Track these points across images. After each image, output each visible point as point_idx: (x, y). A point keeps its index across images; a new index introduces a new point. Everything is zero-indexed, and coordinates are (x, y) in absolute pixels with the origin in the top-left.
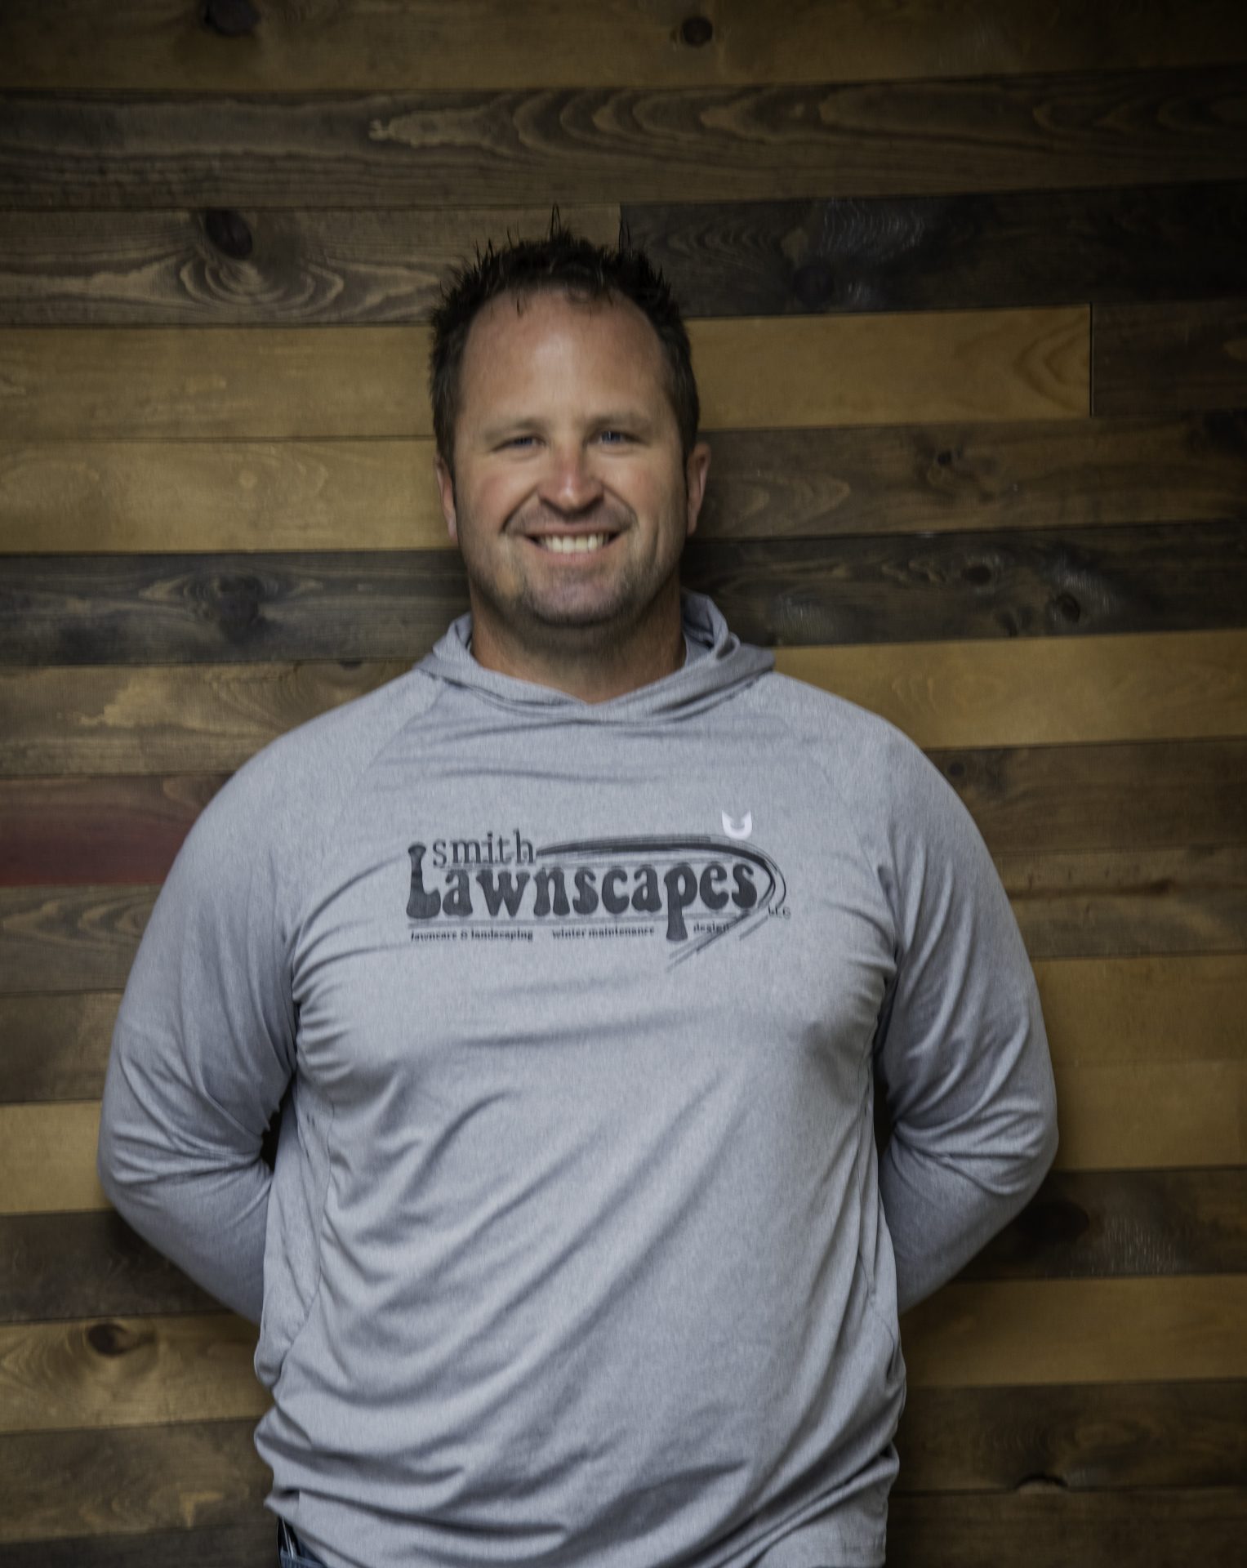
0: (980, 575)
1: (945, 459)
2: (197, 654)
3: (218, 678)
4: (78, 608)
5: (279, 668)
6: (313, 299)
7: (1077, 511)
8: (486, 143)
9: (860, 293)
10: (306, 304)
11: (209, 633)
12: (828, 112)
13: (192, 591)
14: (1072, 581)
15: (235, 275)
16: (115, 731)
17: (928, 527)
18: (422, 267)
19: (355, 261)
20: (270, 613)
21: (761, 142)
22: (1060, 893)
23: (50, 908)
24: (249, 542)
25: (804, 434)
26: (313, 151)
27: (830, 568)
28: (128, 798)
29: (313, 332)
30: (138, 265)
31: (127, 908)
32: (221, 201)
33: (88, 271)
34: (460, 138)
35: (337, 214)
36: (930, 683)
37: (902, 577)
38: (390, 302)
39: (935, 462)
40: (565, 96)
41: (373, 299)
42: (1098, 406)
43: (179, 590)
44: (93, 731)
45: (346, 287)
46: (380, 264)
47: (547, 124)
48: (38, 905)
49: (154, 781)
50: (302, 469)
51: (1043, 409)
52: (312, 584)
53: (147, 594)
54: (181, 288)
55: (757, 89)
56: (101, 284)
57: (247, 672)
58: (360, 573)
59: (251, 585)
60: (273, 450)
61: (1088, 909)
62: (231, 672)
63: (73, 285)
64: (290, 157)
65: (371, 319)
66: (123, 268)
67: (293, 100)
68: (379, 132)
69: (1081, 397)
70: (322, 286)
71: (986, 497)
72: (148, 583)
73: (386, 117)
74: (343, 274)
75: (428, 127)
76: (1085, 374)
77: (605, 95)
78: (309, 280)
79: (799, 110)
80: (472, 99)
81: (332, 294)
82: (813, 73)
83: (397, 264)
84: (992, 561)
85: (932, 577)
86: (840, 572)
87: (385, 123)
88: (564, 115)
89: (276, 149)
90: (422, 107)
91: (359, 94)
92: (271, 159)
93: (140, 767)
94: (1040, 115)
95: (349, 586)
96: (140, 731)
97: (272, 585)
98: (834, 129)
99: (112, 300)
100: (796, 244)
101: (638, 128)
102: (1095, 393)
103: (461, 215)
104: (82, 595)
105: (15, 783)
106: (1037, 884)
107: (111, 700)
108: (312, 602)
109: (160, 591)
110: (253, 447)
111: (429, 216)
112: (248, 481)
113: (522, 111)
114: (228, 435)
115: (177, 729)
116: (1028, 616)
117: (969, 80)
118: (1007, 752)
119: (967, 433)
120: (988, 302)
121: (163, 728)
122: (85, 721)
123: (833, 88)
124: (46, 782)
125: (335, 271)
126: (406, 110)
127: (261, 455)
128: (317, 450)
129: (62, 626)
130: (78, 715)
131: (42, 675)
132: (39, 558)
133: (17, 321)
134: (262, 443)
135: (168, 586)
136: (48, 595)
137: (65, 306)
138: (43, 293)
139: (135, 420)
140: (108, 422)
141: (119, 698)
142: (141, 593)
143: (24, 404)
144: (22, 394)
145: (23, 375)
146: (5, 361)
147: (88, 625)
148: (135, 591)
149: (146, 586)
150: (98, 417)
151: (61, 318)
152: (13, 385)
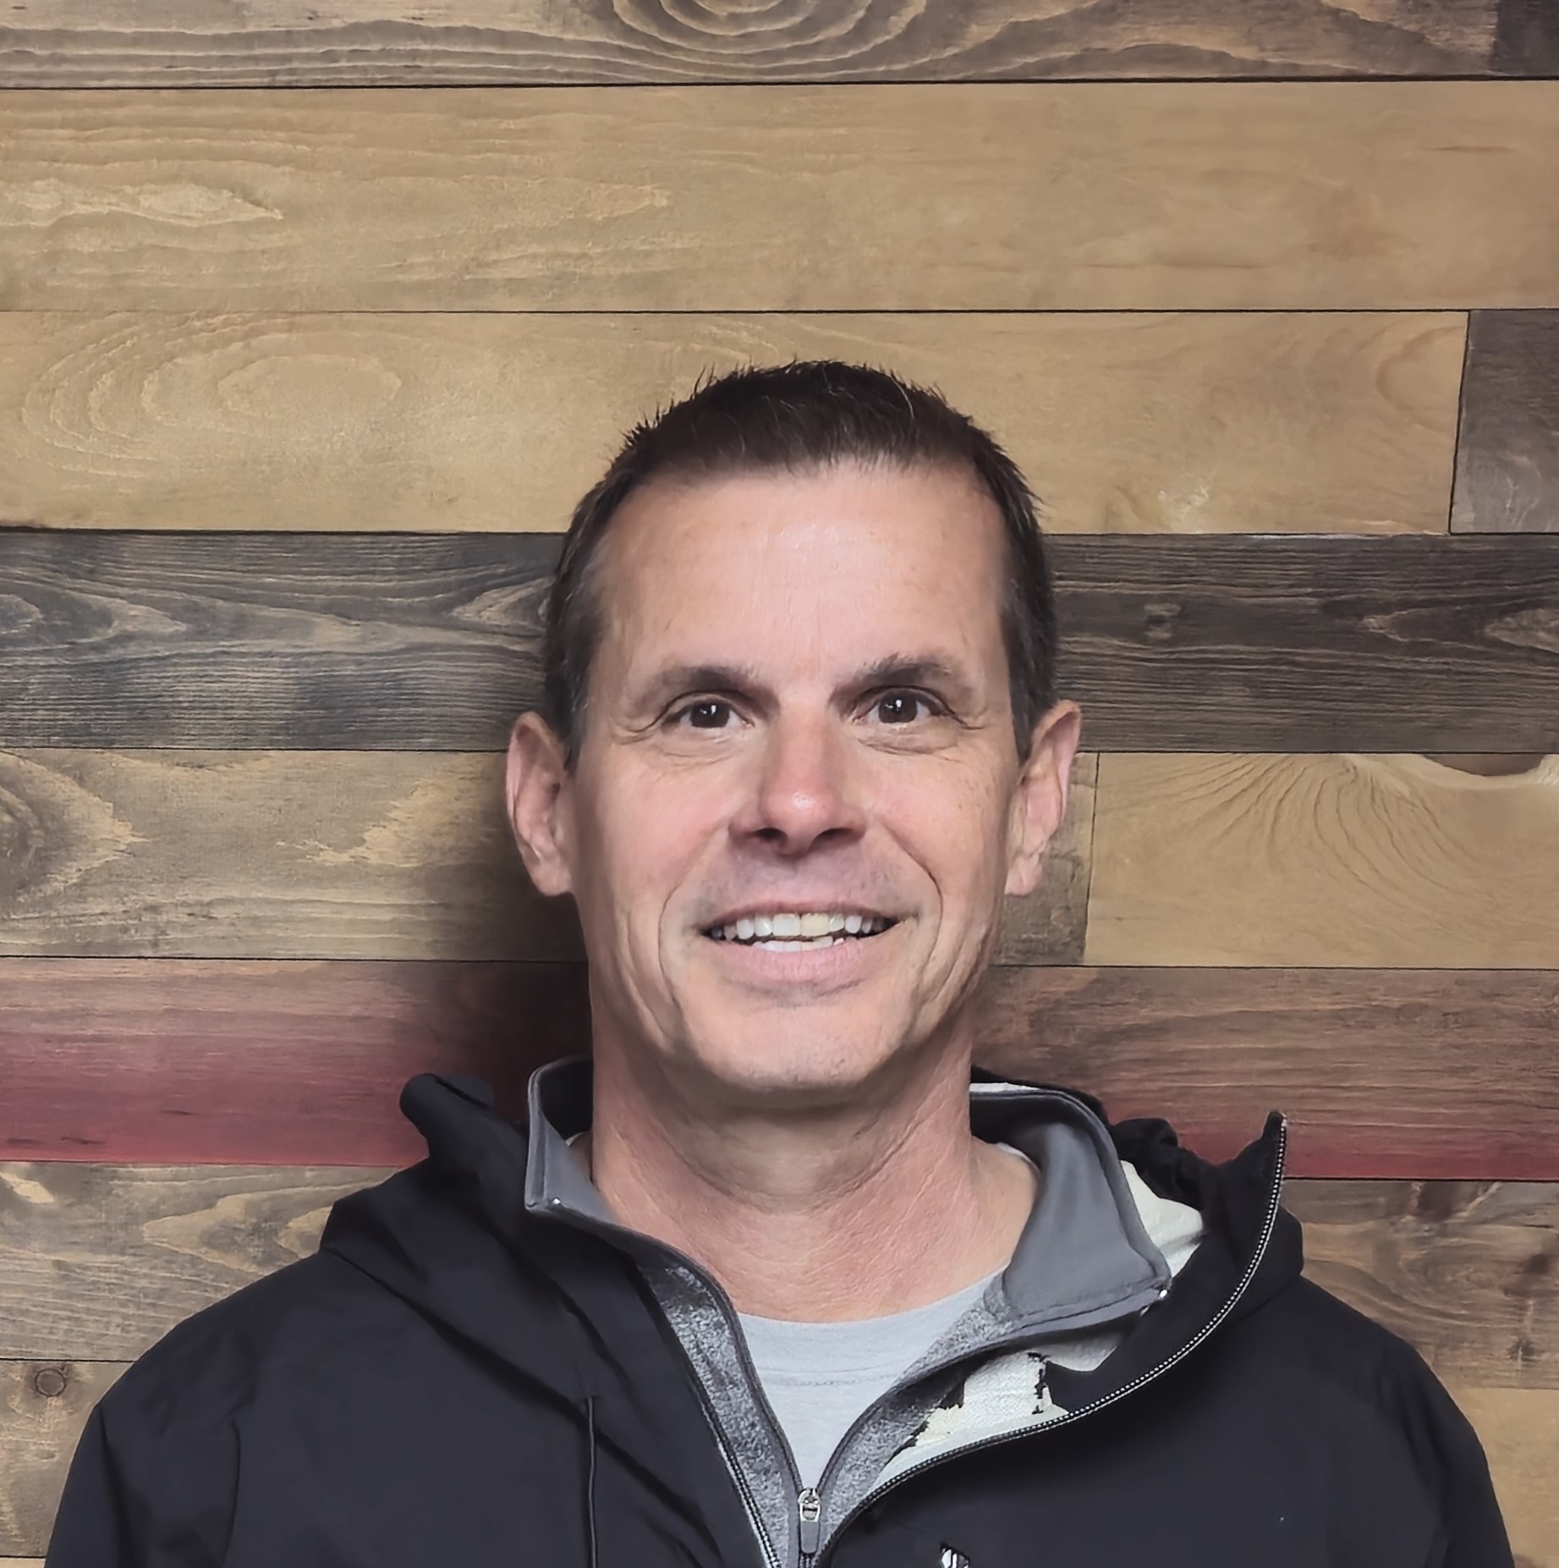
6: (859, 32)
10: (844, 41)
29: (852, 94)
38: (1018, 37)
41: (982, 31)
43: (527, 606)
53: (467, 613)
65: (974, 72)
72: (471, 591)
96: (429, 877)
104: (342, 611)
107: (379, 818)
109: (491, 609)
110: (707, 326)
122: (327, 856)
127: (718, 342)
128: (833, 333)
129: (304, 672)
130: (312, 843)
131: (255, 765)
132: (270, 539)
133: (283, 79)
134: (722, 319)
135: (512, 599)
136: (281, 613)
137: (375, 47)
138: (337, 23)
139: (482, 275)
140: (428, 275)
141: (392, 815)
142: (457, 611)
143: (275, 240)
144: (273, 220)
145: (278, 184)
146: (248, 156)
147: (350, 670)
148: (449, 605)
149: (470, 597)
150: (412, 266)
151: (365, 70)
152: (258, 204)
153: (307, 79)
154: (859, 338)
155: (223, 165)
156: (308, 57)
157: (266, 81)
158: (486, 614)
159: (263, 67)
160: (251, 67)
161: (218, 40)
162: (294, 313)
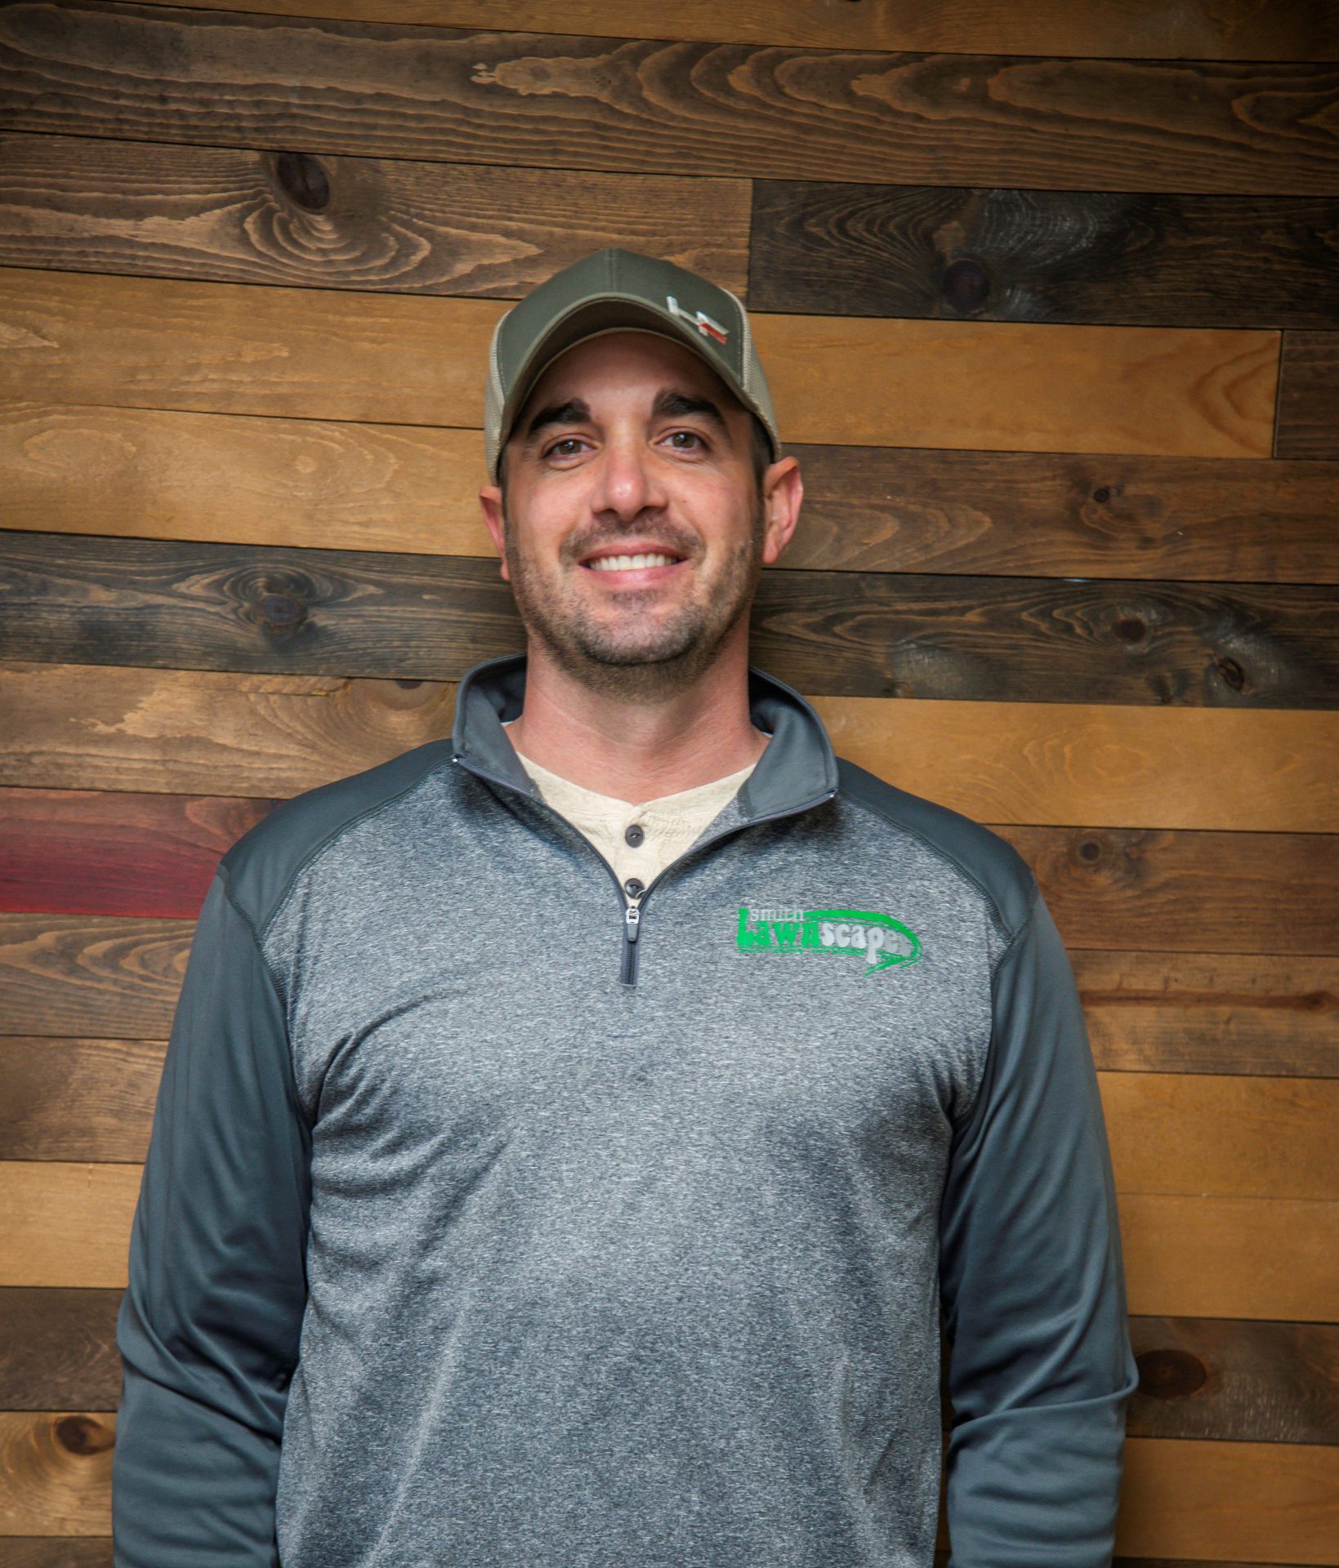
0: (1132, 631)
1: (1102, 496)
2: (236, 661)
3: (255, 690)
4: (102, 596)
5: (327, 682)
6: (393, 263)
7: (1249, 565)
8: (604, 97)
9: (1019, 299)
10: (385, 268)
11: (249, 637)
12: (997, 88)
13: (234, 588)
14: (1236, 645)
15: (307, 229)
16: (135, 741)
17: (1078, 572)
18: (520, 235)
19: (446, 223)
20: (321, 619)
21: (920, 118)
22: (1200, 999)
23: (46, 939)
24: (302, 535)
25: (943, 455)
26: (406, 93)
27: (963, 611)
28: (144, 819)
29: (392, 300)
30: (197, 210)
31: (136, 944)
32: (296, 142)
33: (139, 213)
34: (575, 90)
35: (429, 167)
36: (1067, 749)
37: (1044, 627)
38: (483, 272)
39: (1091, 500)
40: (699, 49)
41: (463, 268)
42: (1282, 448)
43: (218, 585)
44: (108, 740)
45: (432, 253)
46: (473, 228)
47: (674, 80)
48: (33, 934)
49: (175, 801)
50: (370, 457)
51: (1219, 446)
52: (371, 589)
53: (182, 587)
54: (243, 240)
55: (919, 56)
56: (154, 228)
57: (290, 684)
58: (426, 580)
59: (302, 584)
60: (336, 432)
61: (1228, 1022)
62: (274, 683)
63: (121, 227)
64: (379, 97)
65: (459, 291)
66: (180, 212)
67: (387, 32)
68: (484, 79)
69: (1264, 435)
70: (406, 248)
71: (1146, 542)
72: (184, 575)
73: (493, 59)
74: (429, 235)
75: (539, 74)
76: (1269, 409)
77: (745, 51)
78: (392, 241)
79: (964, 84)
80: (591, 46)
81: (417, 258)
82: (985, 45)
83: (492, 230)
84: (1147, 616)
85: (1078, 630)
86: (972, 617)
87: (491, 68)
88: (695, 72)
89: (365, 87)
90: (534, 51)
91: (464, 31)
92: (358, 98)
93: (161, 785)
94: (1240, 107)
95: (412, 594)
96: (163, 743)
97: (325, 588)
98: (1003, 108)
99: (165, 247)
100: (950, 238)
101: (779, 91)
102: (1280, 430)
103: (571, 178)
104: (107, 585)
105: (17, 793)
106: (1174, 987)
107: (132, 707)
108: (370, 609)
109: (196, 585)
110: (315, 427)
111: (534, 177)
112: (306, 466)
113: (647, 62)
114: (286, 413)
115: (206, 745)
116: (1184, 679)
117: (1162, 62)
118: (1152, 833)
119: (1131, 467)
120: (1166, 321)
121: (190, 742)
122: (102, 728)
123: (1007, 61)
124: (53, 795)
125: (422, 232)
126: (515, 54)
127: (323, 438)
128: (387, 436)
129: (82, 618)
130: (93, 720)
131: (56, 672)
132: (60, 537)
133: (54, 265)
134: (324, 424)
135: (207, 581)
136: (68, 581)
137: (109, 250)
138: (86, 235)
139: (181, 388)
140: (150, 387)
141: (141, 705)
142: (175, 586)
143: (56, 360)
144: (53, 348)
145: (57, 327)
146: (37, 309)
147: (112, 618)
148: (169, 583)
149: (182, 579)
150: (140, 381)
151: (104, 264)
152: (44, 337)
153: (70, 266)
154: (404, 440)
155: (20, 313)
156: (69, 253)
157: (45, 265)
158: (193, 589)
159: (42, 257)
160: (34, 256)
161: (13, 238)
162: (69, 404)
